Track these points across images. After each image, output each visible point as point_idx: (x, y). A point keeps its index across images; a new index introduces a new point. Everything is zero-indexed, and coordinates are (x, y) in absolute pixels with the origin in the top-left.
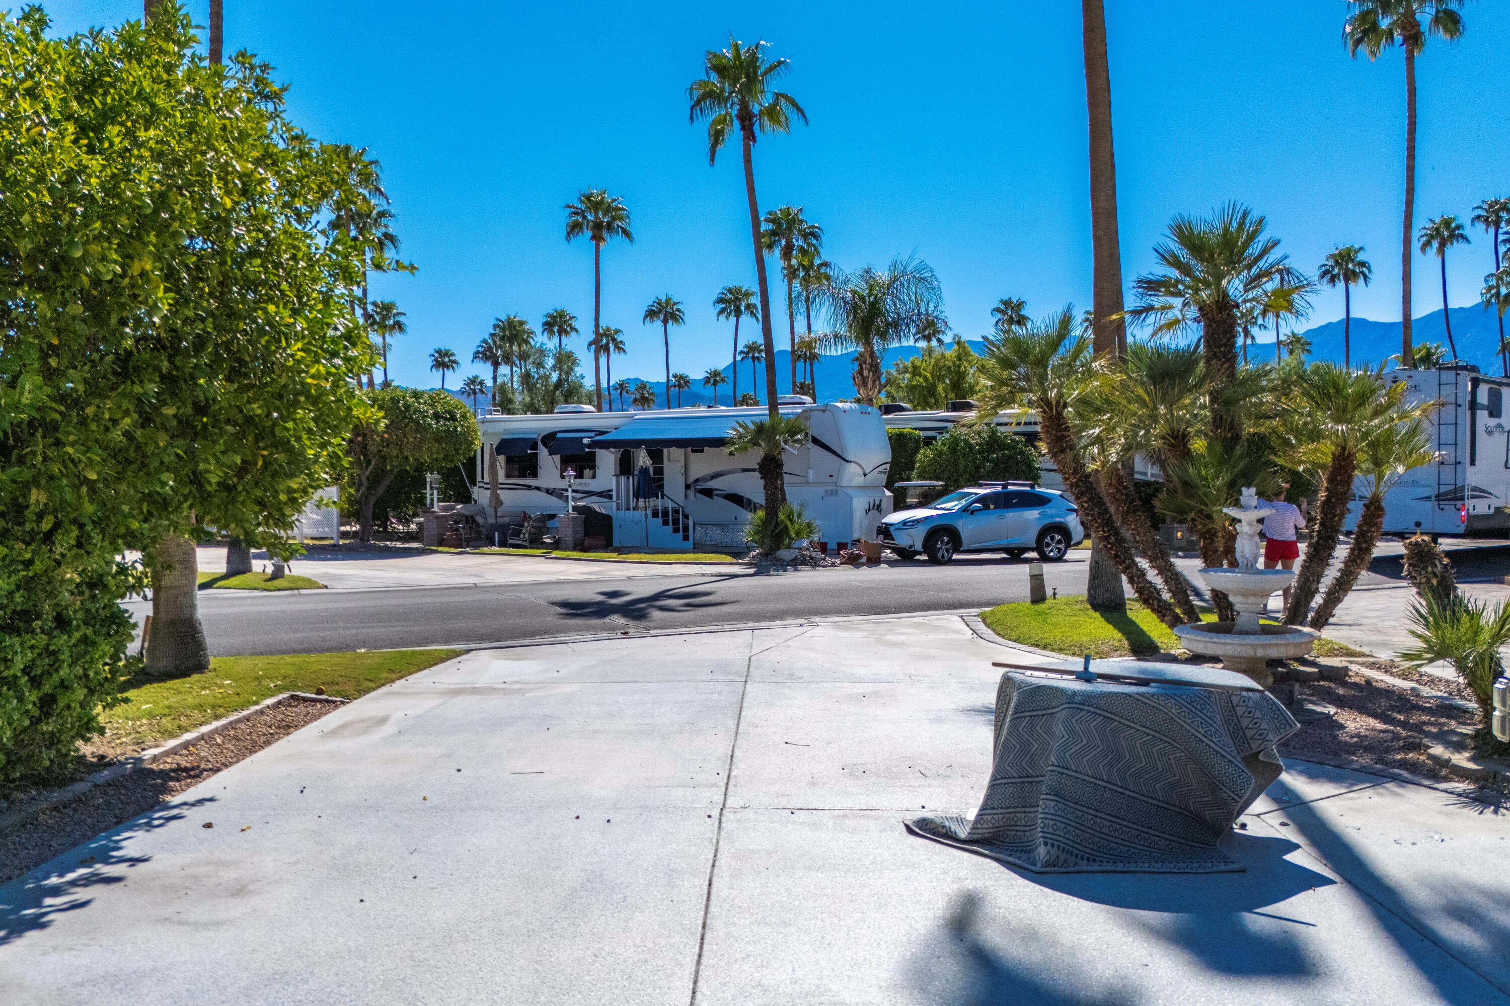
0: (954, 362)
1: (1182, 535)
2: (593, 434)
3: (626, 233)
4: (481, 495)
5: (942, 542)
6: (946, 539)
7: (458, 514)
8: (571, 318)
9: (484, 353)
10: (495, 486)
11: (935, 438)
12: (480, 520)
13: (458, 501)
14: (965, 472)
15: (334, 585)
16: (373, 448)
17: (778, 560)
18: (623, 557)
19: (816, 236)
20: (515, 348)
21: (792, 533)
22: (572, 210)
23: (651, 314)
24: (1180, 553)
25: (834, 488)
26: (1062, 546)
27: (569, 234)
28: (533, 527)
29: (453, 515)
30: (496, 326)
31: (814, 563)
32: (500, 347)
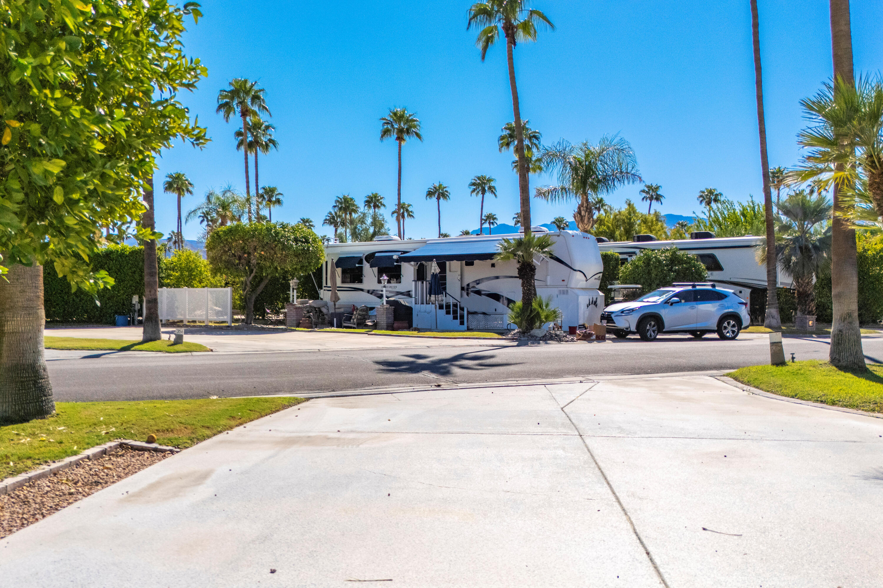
0: (627, 217)
1: (813, 324)
2: (400, 253)
3: (418, 135)
4: (325, 295)
5: (650, 325)
6: (653, 323)
7: (310, 307)
8: (381, 198)
9: (329, 220)
10: (334, 289)
11: (626, 259)
12: (324, 310)
13: (310, 298)
14: (656, 279)
15: (218, 349)
16: (254, 262)
17: (532, 336)
18: (421, 334)
19: (537, 138)
20: (348, 217)
21: (543, 317)
22: (385, 121)
23: (430, 194)
24: (814, 336)
25: (565, 289)
26: (735, 329)
27: (382, 136)
28: (359, 315)
29: (307, 307)
30: (337, 201)
31: (559, 339)
32: (340, 216)
